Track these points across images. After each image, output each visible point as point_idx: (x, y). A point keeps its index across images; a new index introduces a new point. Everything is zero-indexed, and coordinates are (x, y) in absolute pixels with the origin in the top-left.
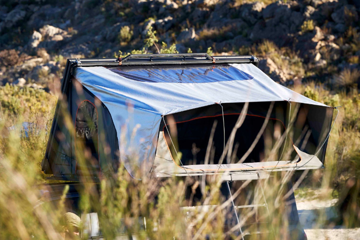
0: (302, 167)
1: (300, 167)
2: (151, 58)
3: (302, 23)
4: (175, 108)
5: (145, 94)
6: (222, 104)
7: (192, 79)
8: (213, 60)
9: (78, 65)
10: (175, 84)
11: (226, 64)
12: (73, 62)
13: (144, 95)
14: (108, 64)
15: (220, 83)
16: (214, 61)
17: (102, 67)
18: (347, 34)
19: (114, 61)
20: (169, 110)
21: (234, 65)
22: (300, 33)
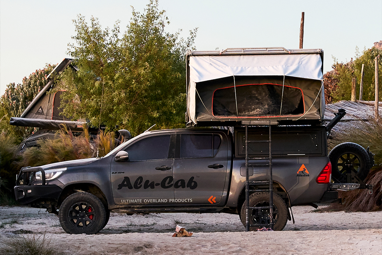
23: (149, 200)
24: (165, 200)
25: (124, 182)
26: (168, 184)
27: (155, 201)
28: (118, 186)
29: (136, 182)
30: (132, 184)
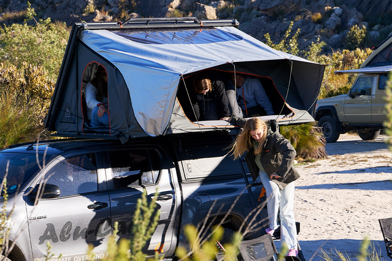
0: (296, 120)
1: (295, 121)
2: (148, 22)
3: (85, 7)
4: (190, 68)
5: (156, 54)
6: (234, 63)
7: (188, 40)
8: (200, 24)
9: (85, 28)
10: (177, 45)
11: (211, 27)
12: (79, 25)
13: (154, 56)
14: (111, 28)
15: (217, 44)
16: (202, 25)
17: (105, 30)
18: (121, 15)
19: (115, 25)
20: (185, 70)
21: (219, 28)
22: (84, 15)
23: (80, 257)
24: (101, 254)
25: (46, 231)
26: (104, 230)
27: (89, 258)
28: (39, 239)
29: (63, 231)
30: (58, 233)
